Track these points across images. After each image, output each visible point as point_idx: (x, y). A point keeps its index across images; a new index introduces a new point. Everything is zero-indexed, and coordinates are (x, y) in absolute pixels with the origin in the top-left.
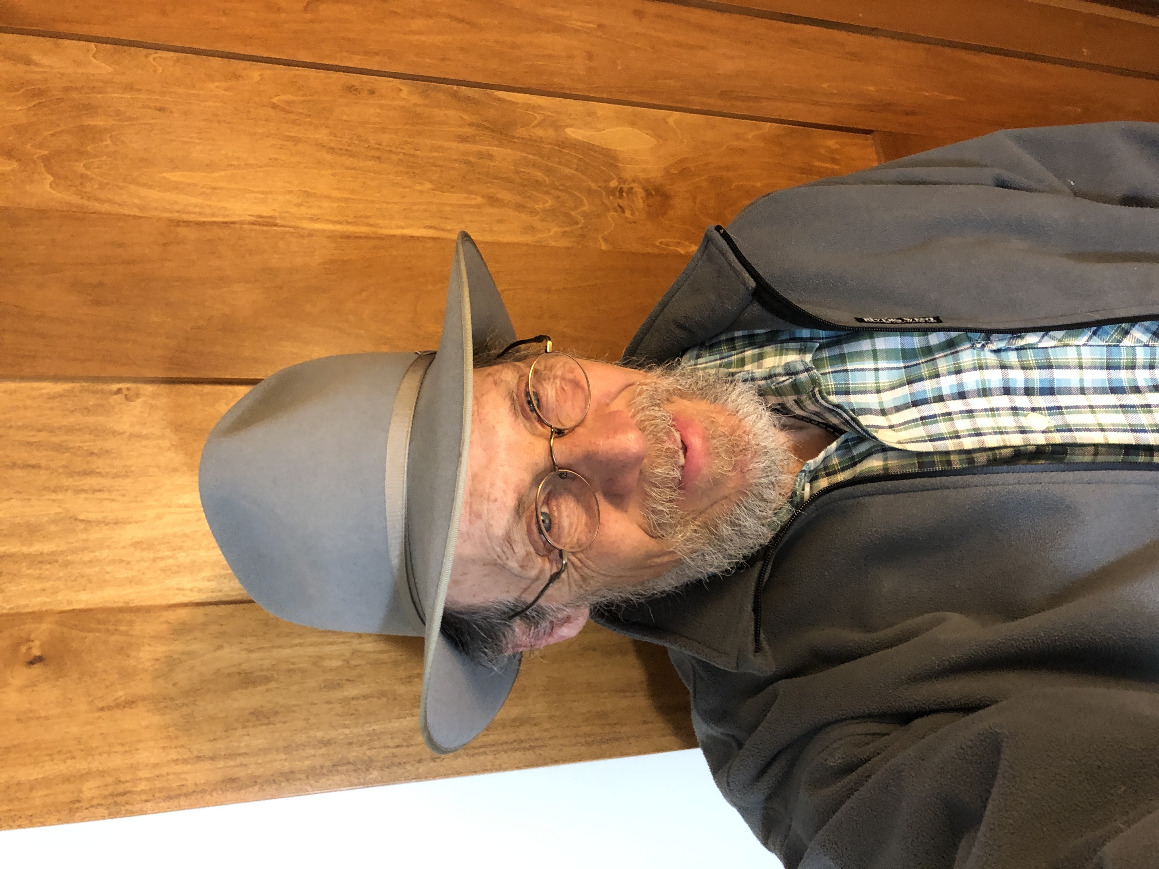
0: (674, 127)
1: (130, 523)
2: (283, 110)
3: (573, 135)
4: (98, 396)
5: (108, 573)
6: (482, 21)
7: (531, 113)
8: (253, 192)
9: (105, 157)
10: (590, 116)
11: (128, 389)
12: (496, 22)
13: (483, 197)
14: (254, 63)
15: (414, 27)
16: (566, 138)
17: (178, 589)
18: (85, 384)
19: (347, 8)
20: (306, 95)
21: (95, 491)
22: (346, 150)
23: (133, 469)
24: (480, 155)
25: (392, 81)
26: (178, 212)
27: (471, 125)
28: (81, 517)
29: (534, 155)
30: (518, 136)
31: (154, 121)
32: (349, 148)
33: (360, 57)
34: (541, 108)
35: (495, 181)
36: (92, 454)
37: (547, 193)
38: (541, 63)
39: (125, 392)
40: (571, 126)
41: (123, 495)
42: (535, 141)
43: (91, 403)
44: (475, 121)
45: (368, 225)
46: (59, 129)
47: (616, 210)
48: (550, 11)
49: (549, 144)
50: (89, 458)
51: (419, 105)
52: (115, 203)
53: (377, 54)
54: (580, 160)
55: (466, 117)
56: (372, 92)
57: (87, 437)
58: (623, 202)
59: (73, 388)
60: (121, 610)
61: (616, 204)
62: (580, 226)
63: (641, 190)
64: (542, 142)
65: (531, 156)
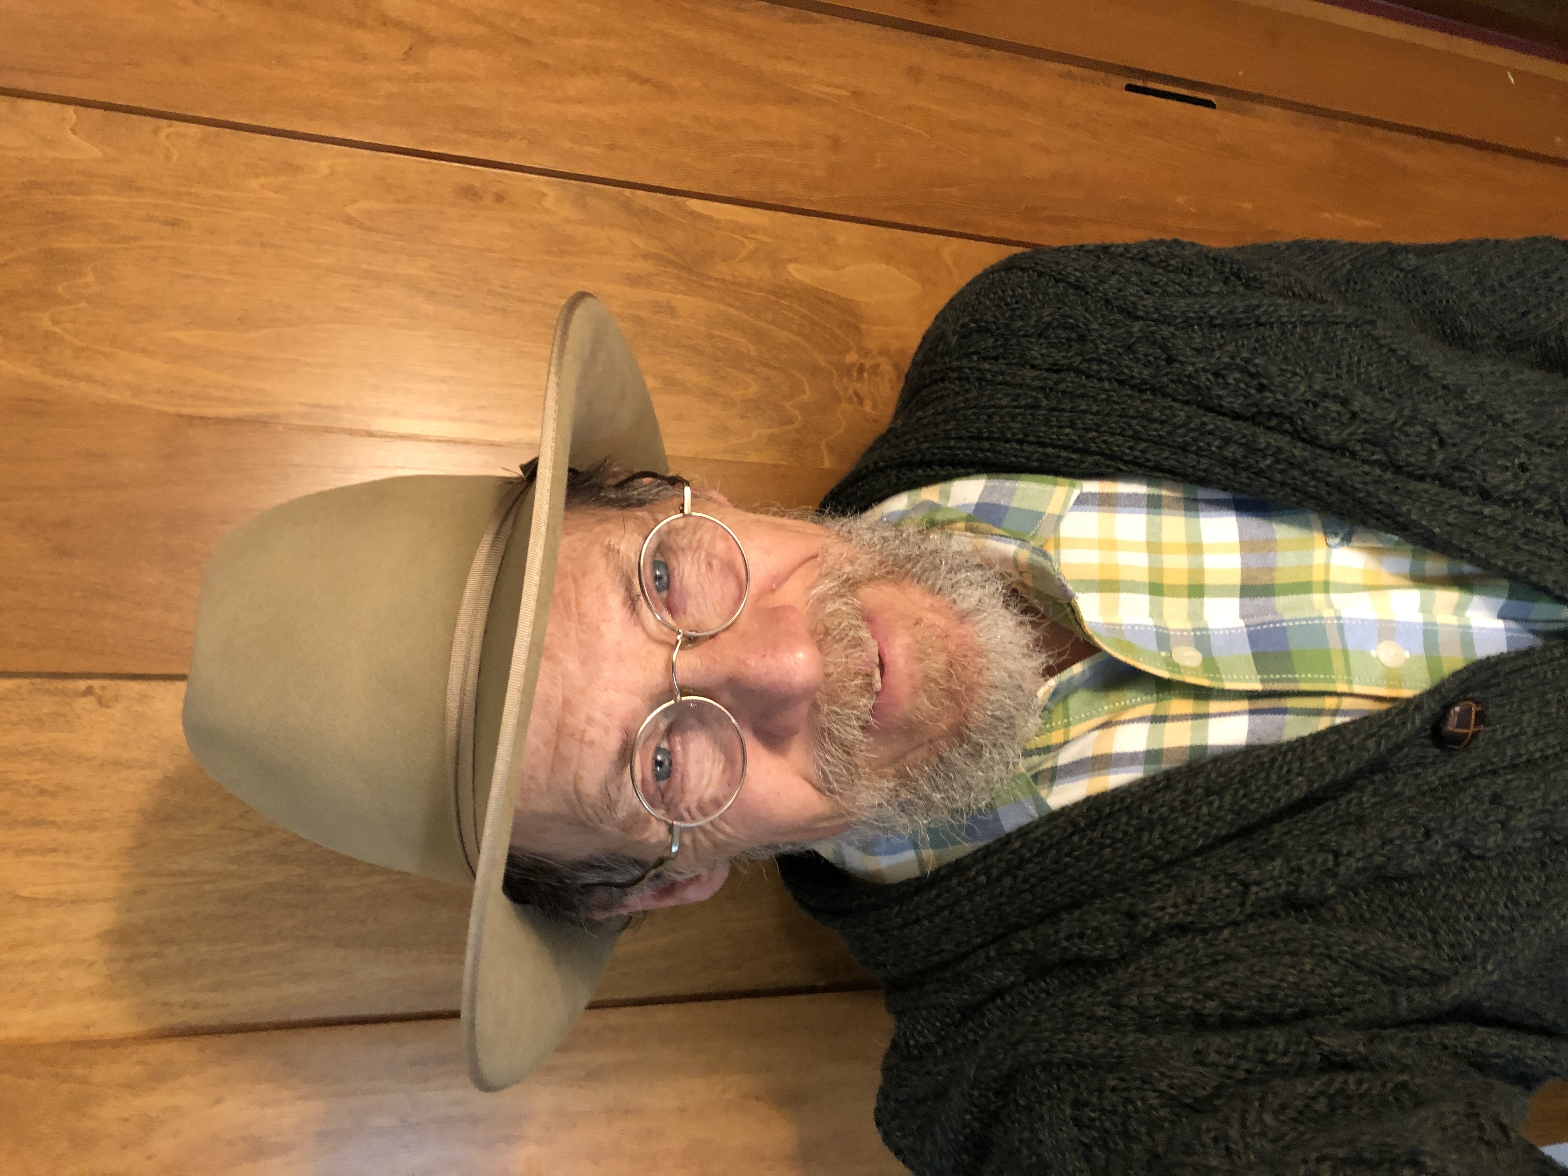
0: (950, 263)
1: (98, 901)
2: (361, 226)
3: (798, 277)
4: (57, 699)
5: (60, 980)
6: (677, 82)
7: (740, 238)
8: (308, 365)
9: (83, 304)
10: (826, 243)
11: (103, 688)
12: (698, 84)
13: (655, 377)
14: (322, 145)
15: (571, 90)
16: (786, 280)
17: (165, 1004)
18: (38, 681)
19: (470, 55)
20: (398, 201)
21: (47, 851)
22: (456, 296)
23: (106, 815)
24: (658, 308)
25: (530, 180)
26: (192, 396)
27: (646, 256)
28: (25, 893)
29: (737, 308)
30: (715, 275)
31: (162, 243)
32: (459, 293)
33: (483, 140)
34: (755, 230)
35: (675, 351)
36: (43, 792)
37: (751, 371)
38: (761, 156)
39: (97, 691)
40: (796, 260)
41: (88, 858)
42: (741, 285)
43: (46, 710)
44: (653, 251)
45: (481, 422)
46: (10, 256)
47: (850, 401)
48: (783, 67)
49: (760, 290)
50: (40, 799)
51: (568, 221)
52: (94, 382)
53: (510, 135)
54: (804, 317)
55: (639, 242)
56: (500, 198)
57: (37, 765)
58: (863, 388)
59: (19, 687)
60: (78, 1044)
61: (851, 392)
62: (796, 426)
63: (889, 368)
64: (749, 286)
65: (732, 311)
